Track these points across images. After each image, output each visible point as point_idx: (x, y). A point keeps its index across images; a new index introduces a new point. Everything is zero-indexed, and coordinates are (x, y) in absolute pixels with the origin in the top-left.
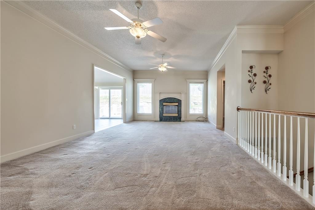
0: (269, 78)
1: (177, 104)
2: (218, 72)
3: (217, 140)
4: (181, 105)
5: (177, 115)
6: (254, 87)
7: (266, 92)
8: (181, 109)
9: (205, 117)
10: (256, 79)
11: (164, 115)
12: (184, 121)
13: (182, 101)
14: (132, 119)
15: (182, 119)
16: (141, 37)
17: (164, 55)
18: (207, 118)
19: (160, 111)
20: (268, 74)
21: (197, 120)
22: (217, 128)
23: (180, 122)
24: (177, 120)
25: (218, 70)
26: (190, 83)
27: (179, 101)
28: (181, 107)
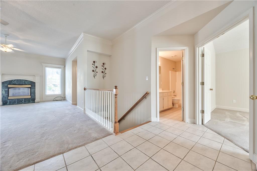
0: (105, 70)
1: (30, 86)
2: (72, 61)
3: (70, 113)
4: (35, 87)
5: (30, 97)
6: (96, 74)
7: (103, 78)
8: (35, 91)
9: (63, 97)
10: (97, 70)
11: (10, 98)
12: (39, 102)
13: (36, 83)
15: (36, 101)
17: (8, 35)
18: (65, 97)
20: (104, 68)
21: (54, 100)
22: (72, 104)
23: (34, 103)
24: (29, 101)
25: (72, 60)
26: (46, 66)
27: (32, 84)
28: (35, 89)
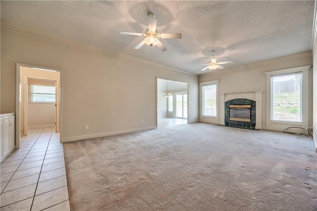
1: (249, 106)
4: (255, 108)
5: (249, 120)
8: (256, 113)
11: (231, 119)
13: (256, 102)
14: (197, 121)
15: (256, 127)
16: (154, 45)
19: (225, 114)
21: (286, 131)
23: (254, 130)
24: (249, 127)
26: (272, 76)
27: (253, 104)
28: (255, 110)
